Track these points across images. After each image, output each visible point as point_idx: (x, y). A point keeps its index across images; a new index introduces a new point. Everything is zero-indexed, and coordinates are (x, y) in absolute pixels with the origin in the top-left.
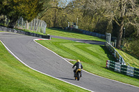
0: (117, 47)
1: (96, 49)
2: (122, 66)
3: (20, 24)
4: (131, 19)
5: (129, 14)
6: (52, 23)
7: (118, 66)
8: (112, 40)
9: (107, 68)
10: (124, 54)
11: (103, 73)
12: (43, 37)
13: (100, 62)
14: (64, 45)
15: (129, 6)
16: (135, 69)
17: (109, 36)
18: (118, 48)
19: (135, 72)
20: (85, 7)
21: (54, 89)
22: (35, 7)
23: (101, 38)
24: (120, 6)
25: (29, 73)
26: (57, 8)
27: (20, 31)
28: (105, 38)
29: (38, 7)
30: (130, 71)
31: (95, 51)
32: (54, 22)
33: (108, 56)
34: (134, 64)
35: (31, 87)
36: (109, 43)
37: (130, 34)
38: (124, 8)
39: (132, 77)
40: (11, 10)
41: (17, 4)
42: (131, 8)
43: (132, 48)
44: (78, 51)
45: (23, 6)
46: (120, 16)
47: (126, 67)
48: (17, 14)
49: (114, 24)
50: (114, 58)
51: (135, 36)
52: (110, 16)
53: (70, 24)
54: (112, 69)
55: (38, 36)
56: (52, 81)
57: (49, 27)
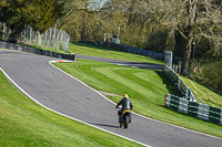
0: (182, 74)
1: (149, 76)
2: (190, 103)
3: (28, 36)
4: (205, 29)
5: (202, 20)
6: (78, 35)
7: (183, 104)
8: (175, 62)
9: (166, 106)
10: (193, 84)
11: (160, 114)
12: (64, 57)
13: (155, 96)
14: (97, 69)
15: (202, 8)
16: (211, 108)
17: (170, 55)
18: (184, 75)
19: (211, 114)
20: (130, 9)
21: (82, 141)
22: (52, 9)
23: (157, 59)
24: (188, 7)
25: (41, 115)
26: (86, 10)
27: (27, 48)
28: (163, 59)
29: (56, 10)
30: (203, 112)
31: (147, 79)
32: (82, 33)
33: (168, 88)
34: (209, 100)
35: (45, 137)
36: (170, 67)
37: (204, 52)
38: (193, 11)
39: (206, 121)
40: (14, 14)
41: (23, 5)
42: (205, 10)
43: (207, 74)
44: (120, 79)
45: (31, 8)
46: (187, 23)
47: (196, 104)
48: (23, 20)
49: (178, 36)
50: (177, 91)
51: (210, 55)
52: (171, 24)
53: (107, 36)
54: (174, 108)
55: (55, 55)
56: (78, 128)
57: (73, 42)
